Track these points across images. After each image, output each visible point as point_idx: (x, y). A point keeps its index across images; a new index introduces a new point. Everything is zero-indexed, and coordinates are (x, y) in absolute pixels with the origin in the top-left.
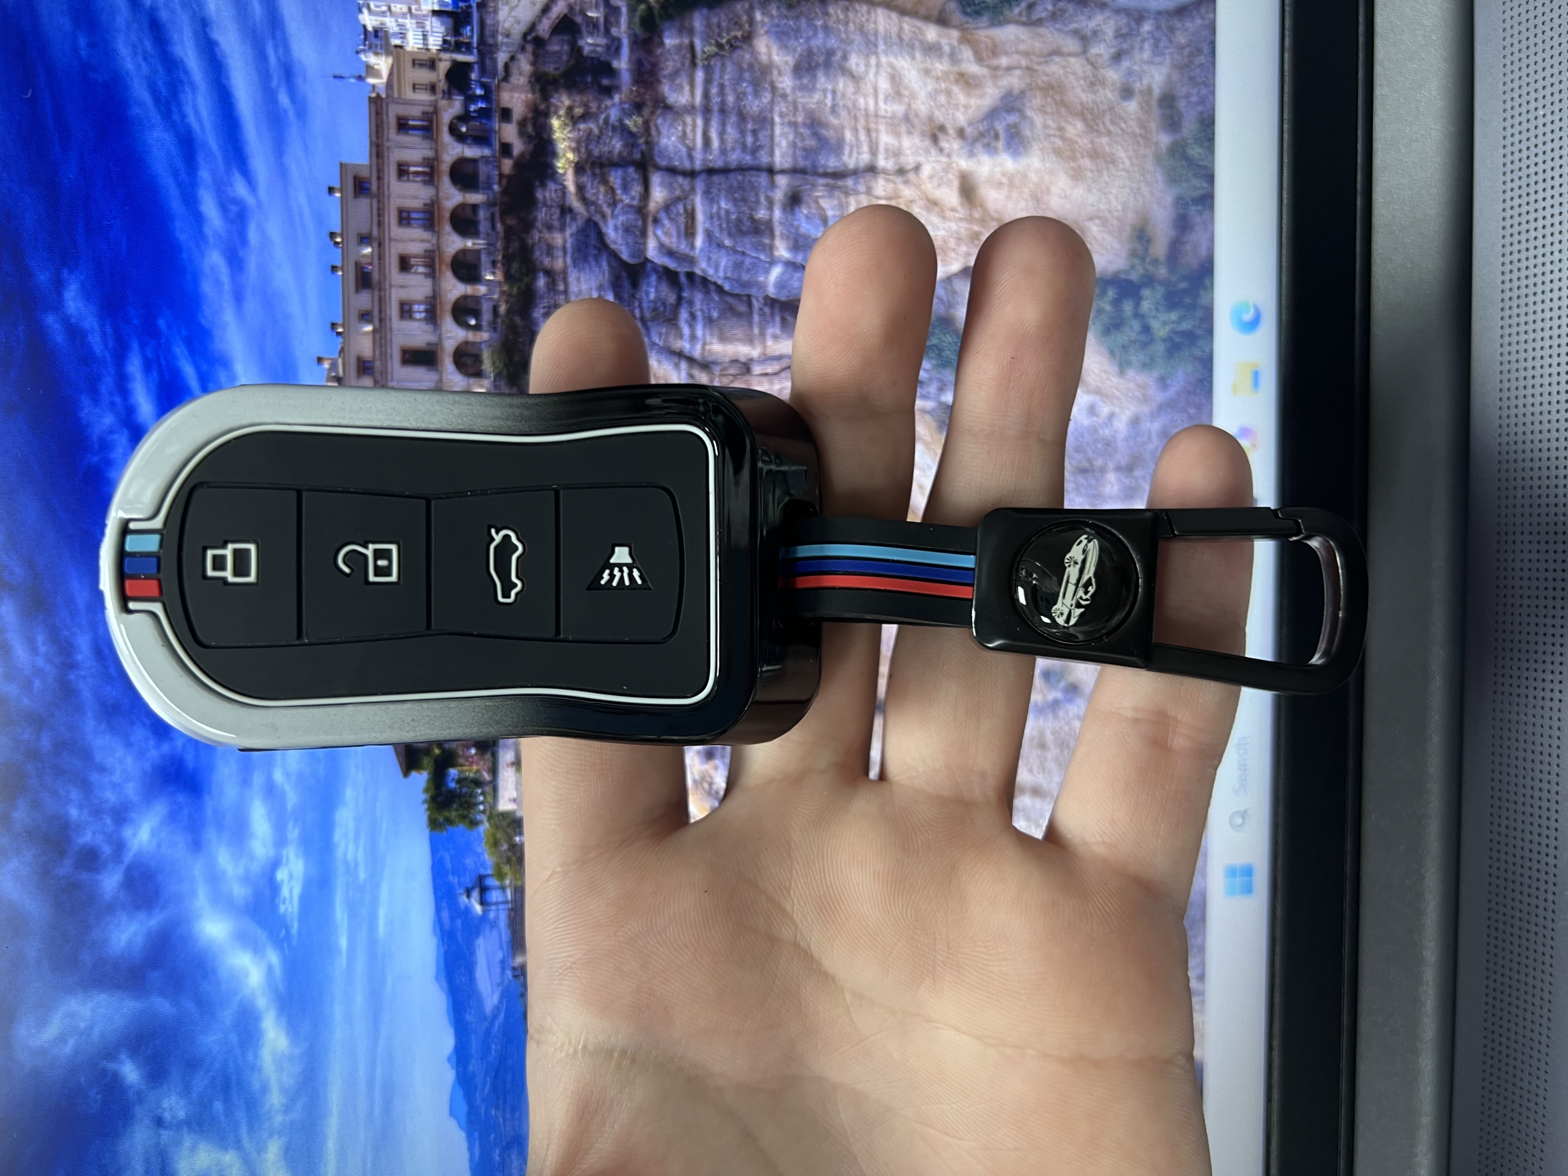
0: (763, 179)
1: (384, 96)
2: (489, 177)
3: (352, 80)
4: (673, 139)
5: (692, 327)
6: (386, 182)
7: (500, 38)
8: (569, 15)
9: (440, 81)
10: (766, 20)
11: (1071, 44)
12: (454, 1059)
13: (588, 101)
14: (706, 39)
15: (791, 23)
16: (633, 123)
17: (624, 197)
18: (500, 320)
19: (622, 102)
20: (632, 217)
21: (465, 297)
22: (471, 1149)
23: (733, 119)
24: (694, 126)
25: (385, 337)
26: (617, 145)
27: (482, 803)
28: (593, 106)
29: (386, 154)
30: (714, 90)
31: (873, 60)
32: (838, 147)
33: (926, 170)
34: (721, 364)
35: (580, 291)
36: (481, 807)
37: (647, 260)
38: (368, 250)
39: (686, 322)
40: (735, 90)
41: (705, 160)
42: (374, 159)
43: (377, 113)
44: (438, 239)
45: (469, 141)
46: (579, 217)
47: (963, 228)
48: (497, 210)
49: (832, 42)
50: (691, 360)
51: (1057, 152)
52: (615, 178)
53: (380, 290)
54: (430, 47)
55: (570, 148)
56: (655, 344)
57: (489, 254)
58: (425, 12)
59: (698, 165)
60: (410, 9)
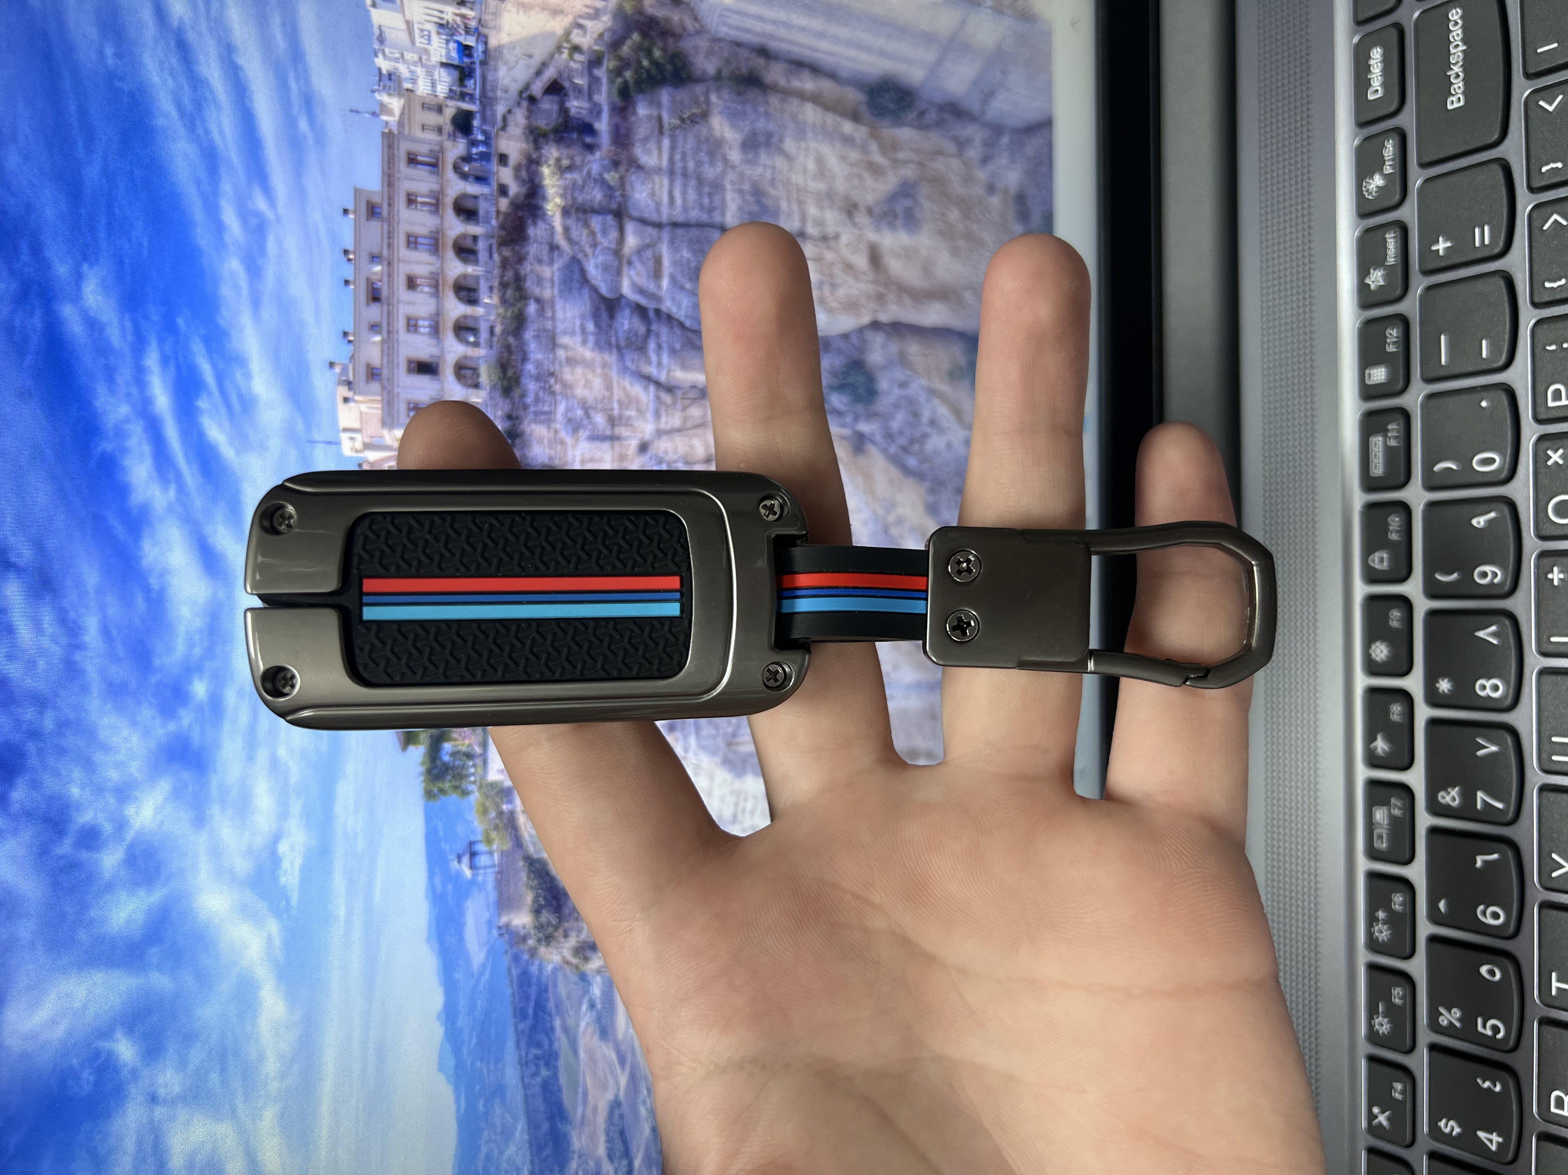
0: (716, 234)
1: (396, 132)
2: (487, 213)
3: (367, 115)
4: (644, 195)
5: (659, 355)
6: (396, 209)
7: (499, 93)
8: (559, 80)
9: (445, 124)
10: (720, 103)
11: (950, 147)
12: (443, 1017)
13: (574, 155)
14: (673, 111)
15: (739, 107)
16: (611, 177)
17: (603, 240)
18: (495, 339)
19: (602, 159)
20: (610, 258)
21: (465, 317)
22: (457, 1101)
23: (693, 182)
24: (661, 185)
25: (393, 347)
26: (597, 195)
27: (473, 774)
28: (578, 160)
29: (396, 184)
30: (678, 157)
31: (803, 145)
32: (776, 213)
33: (844, 239)
34: (682, 388)
35: (565, 318)
36: (472, 779)
37: (621, 296)
38: (378, 268)
39: (654, 351)
40: (693, 158)
41: (670, 215)
42: (386, 189)
43: (390, 147)
44: (442, 263)
45: (471, 180)
46: (565, 254)
47: (870, 288)
48: (494, 241)
49: (771, 127)
50: (658, 384)
51: (941, 233)
52: (596, 222)
53: (389, 305)
54: (438, 94)
55: (557, 194)
56: (628, 368)
57: (487, 280)
58: (434, 63)
59: (664, 218)
60: (420, 59)
